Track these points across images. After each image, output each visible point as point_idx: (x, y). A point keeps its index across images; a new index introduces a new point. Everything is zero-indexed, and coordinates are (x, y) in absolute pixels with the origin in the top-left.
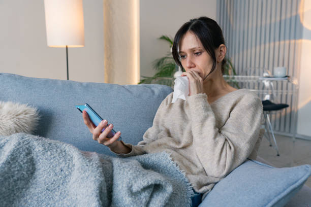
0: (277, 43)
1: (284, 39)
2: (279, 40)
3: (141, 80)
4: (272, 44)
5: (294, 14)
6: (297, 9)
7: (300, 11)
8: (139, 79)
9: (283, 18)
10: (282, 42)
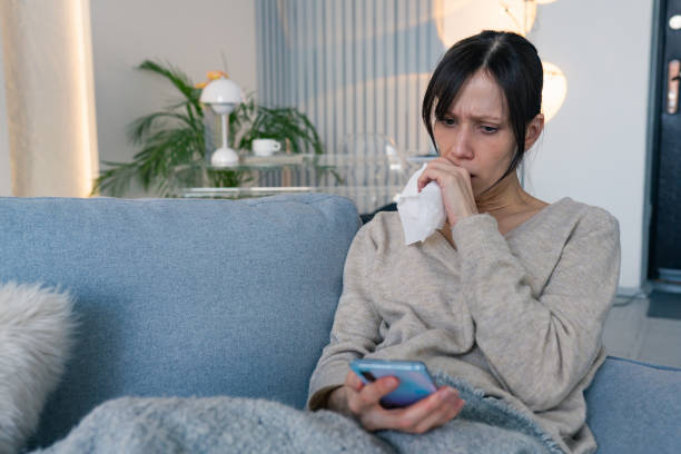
0: (391, 80)
1: (407, 72)
2: (396, 73)
3: (101, 172)
4: (380, 82)
5: (424, 19)
6: (429, 11)
7: (437, 14)
8: (96, 168)
9: (401, 26)
10: (402, 78)
